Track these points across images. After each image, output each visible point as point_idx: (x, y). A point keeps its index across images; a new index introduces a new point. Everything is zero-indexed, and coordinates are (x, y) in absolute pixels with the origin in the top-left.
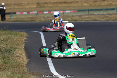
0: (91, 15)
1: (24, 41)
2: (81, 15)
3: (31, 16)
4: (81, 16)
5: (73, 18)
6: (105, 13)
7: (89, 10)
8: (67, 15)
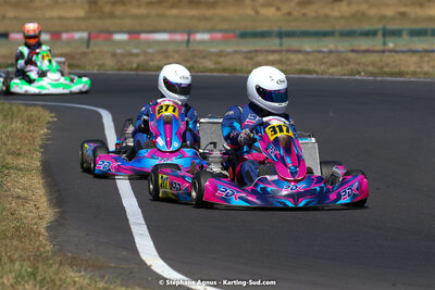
0: (289, 51)
1: (39, 142)
2: (250, 52)
3: (67, 50)
4: (253, 54)
5: (222, 59)
6: (342, 45)
7: (281, 35)
8: (201, 47)
